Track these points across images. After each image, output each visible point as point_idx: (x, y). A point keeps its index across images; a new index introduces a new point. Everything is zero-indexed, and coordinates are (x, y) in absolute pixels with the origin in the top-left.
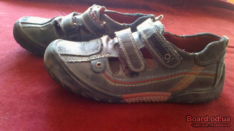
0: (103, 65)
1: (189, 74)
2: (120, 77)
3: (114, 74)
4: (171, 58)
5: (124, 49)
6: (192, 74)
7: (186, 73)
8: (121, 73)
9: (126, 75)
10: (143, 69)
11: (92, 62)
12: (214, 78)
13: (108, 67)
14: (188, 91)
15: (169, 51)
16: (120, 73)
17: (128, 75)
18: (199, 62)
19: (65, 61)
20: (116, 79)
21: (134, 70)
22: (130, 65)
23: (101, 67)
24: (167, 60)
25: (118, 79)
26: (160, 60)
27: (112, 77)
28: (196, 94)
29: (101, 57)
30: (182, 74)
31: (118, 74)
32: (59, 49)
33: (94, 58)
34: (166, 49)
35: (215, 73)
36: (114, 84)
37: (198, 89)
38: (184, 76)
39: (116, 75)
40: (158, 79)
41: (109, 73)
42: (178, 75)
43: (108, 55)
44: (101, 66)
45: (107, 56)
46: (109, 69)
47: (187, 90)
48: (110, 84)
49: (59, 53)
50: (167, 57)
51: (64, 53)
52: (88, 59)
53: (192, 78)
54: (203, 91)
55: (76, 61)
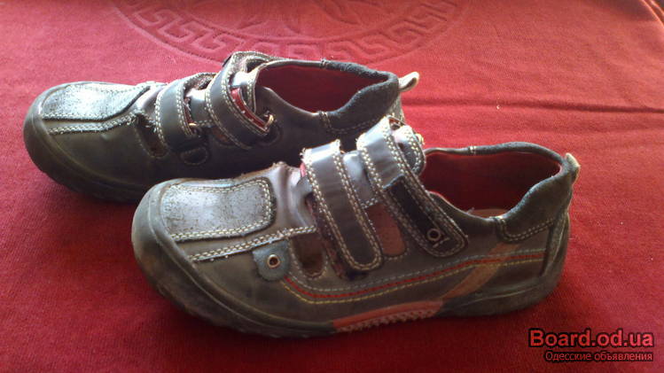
0: (283, 260)
1: (485, 262)
2: (325, 283)
3: (310, 279)
4: (443, 237)
5: (329, 217)
6: (493, 261)
7: (477, 262)
8: (326, 272)
9: (340, 277)
10: (378, 264)
11: (256, 253)
12: (541, 260)
13: (296, 262)
14: (481, 294)
15: (438, 223)
16: (324, 273)
17: (343, 277)
18: (508, 237)
19: (191, 261)
20: (315, 289)
21: (357, 266)
22: (347, 257)
23: (279, 266)
24: (434, 243)
25: (321, 290)
26: (417, 239)
27: (306, 286)
28: (500, 299)
29: (276, 239)
30: (467, 263)
31: (320, 277)
32: (170, 224)
33: (259, 243)
34: (429, 218)
35: (544, 249)
36: (312, 302)
37: (505, 289)
38: (474, 268)
39: (316, 279)
40: (413, 279)
41: (299, 276)
42: (460, 266)
43: (291, 230)
44: (279, 263)
45: (289, 234)
46: (298, 268)
47: (479, 293)
48: (303, 302)
49: (172, 237)
50: (434, 235)
51: (184, 237)
52: (244, 247)
53: (493, 269)
54: (516, 292)
55: (216, 255)
